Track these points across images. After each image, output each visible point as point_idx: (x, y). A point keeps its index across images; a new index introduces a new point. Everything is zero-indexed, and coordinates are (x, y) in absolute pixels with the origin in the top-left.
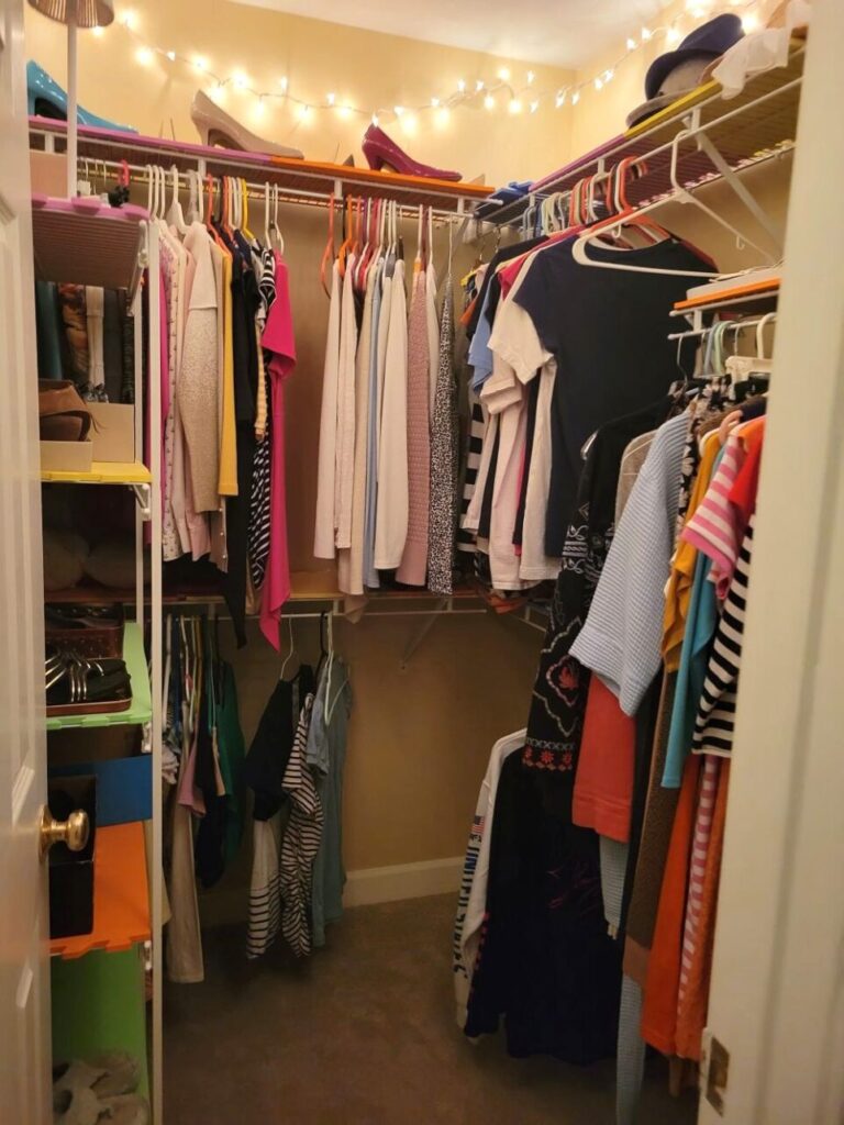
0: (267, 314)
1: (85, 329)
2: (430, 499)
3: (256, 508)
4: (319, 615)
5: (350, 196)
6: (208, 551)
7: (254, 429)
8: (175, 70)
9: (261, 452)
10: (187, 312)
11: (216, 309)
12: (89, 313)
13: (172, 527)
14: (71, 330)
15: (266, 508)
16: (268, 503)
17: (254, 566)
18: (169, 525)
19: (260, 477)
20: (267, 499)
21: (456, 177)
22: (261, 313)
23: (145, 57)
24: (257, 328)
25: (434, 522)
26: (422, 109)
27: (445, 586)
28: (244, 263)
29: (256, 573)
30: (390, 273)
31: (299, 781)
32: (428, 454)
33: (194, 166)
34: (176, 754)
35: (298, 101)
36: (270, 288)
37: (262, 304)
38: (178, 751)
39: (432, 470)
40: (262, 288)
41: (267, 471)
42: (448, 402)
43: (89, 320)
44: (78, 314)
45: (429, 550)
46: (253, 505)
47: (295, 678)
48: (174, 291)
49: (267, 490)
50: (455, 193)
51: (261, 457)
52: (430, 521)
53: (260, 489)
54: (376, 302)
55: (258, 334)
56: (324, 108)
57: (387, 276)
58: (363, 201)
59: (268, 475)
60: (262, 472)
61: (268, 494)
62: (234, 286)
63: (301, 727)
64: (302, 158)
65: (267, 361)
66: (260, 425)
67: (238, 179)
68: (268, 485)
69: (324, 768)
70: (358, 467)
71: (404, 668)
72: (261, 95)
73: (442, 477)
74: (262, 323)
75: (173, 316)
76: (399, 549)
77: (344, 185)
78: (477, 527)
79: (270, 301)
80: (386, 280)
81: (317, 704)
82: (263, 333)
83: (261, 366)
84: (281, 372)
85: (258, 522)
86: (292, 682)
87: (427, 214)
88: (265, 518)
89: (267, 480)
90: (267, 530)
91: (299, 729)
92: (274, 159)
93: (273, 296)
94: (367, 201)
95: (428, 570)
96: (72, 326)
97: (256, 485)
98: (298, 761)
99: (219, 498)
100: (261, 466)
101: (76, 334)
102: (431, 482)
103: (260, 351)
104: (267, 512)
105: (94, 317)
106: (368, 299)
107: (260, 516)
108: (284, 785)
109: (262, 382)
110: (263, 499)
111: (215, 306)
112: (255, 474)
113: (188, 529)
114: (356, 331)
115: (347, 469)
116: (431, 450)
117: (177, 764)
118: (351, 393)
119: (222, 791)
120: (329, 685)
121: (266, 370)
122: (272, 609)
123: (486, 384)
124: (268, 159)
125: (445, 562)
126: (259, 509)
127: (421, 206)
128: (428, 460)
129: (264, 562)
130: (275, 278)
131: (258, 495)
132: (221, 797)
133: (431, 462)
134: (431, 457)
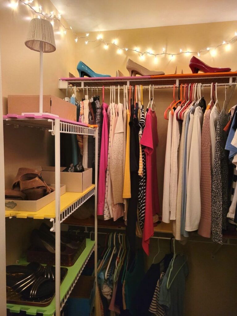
0: (142, 132)
1: (83, 142)
2: (212, 202)
3: (140, 201)
4: (170, 239)
5: (182, 84)
6: (122, 216)
7: (138, 173)
8: (129, 53)
9: (142, 180)
10: (114, 134)
11: (123, 132)
12: (84, 137)
13: (107, 208)
14: (79, 142)
15: (144, 201)
16: (145, 199)
17: (140, 222)
18: (106, 208)
19: (142, 190)
20: (144, 198)
21: (228, 70)
22: (140, 132)
23: (120, 52)
24: (139, 137)
25: (214, 213)
26: (220, 47)
27: (219, 240)
28: (135, 116)
29: (141, 224)
30: (193, 112)
31: (155, 310)
32: (211, 183)
33: (125, 83)
34: (110, 288)
35: (169, 54)
36: (143, 124)
37: (141, 129)
38: (111, 287)
39: (212, 190)
40: (140, 124)
41: (145, 187)
42: (219, 162)
43: (84, 139)
44: (81, 137)
45: (212, 224)
46: (139, 200)
47: (162, 261)
48: (111, 127)
49: (145, 194)
50: (228, 76)
51: (142, 182)
52: (212, 211)
53: (142, 194)
54: (187, 124)
55: (140, 139)
56: (179, 54)
57: (192, 114)
58: (187, 85)
59: (145, 189)
60: (143, 188)
61: (145, 196)
62: (131, 124)
63: (157, 287)
64: (164, 74)
65: (142, 148)
66: (140, 172)
67: (140, 85)
68: (145, 192)
69: (168, 305)
70: (179, 188)
71: (213, 257)
72: (156, 55)
73: (217, 193)
74: (141, 135)
75: (110, 136)
76: (197, 222)
77: (180, 81)
78: (234, 218)
79: (143, 128)
80: (191, 115)
81: (165, 278)
82: (141, 139)
83: (141, 151)
84: (148, 153)
85: (141, 206)
86: (161, 262)
87: (215, 86)
88: (143, 205)
89: (145, 191)
90: (144, 209)
91: (156, 288)
92: (152, 76)
93: (144, 126)
94: (188, 85)
95: (211, 232)
96: (79, 141)
97: (141, 192)
98: (155, 302)
99: (124, 199)
100: (142, 186)
101: (80, 144)
102: (212, 195)
103: (140, 145)
104: (145, 202)
105: (85, 138)
106: (184, 123)
107: (142, 203)
108: (149, 310)
109: (141, 156)
110: (143, 197)
111: (123, 131)
112: (140, 189)
113: (112, 210)
114: (179, 135)
115: (174, 188)
116: (212, 182)
117: (112, 292)
118: (175, 160)
119: (125, 308)
120: (171, 270)
121: (143, 151)
122: (145, 240)
123: (235, 157)
124: (150, 77)
125: (219, 230)
126: (141, 201)
127: (212, 83)
128: (211, 186)
129: (143, 221)
130: (145, 120)
131: (141, 196)
132: (125, 310)
133: (212, 187)
134: (212, 185)
